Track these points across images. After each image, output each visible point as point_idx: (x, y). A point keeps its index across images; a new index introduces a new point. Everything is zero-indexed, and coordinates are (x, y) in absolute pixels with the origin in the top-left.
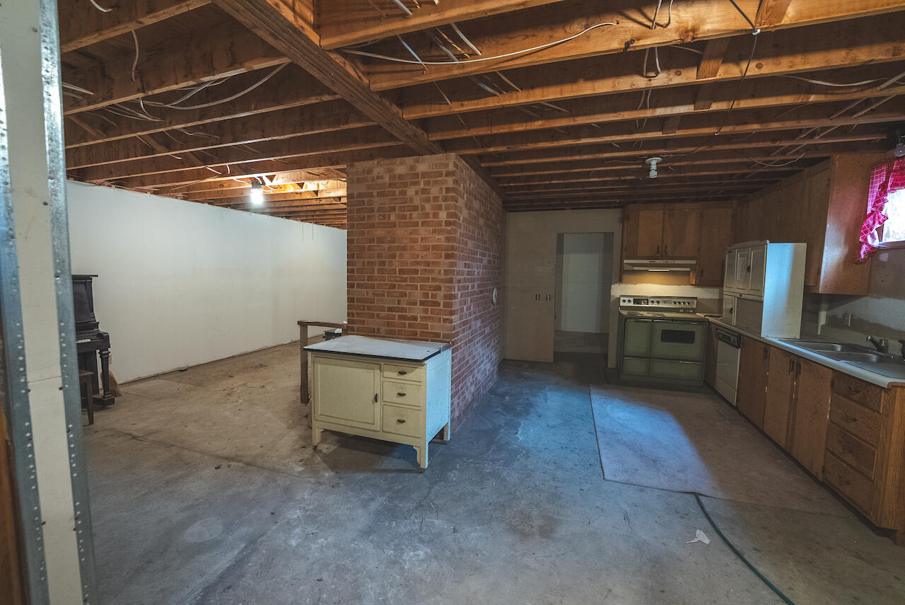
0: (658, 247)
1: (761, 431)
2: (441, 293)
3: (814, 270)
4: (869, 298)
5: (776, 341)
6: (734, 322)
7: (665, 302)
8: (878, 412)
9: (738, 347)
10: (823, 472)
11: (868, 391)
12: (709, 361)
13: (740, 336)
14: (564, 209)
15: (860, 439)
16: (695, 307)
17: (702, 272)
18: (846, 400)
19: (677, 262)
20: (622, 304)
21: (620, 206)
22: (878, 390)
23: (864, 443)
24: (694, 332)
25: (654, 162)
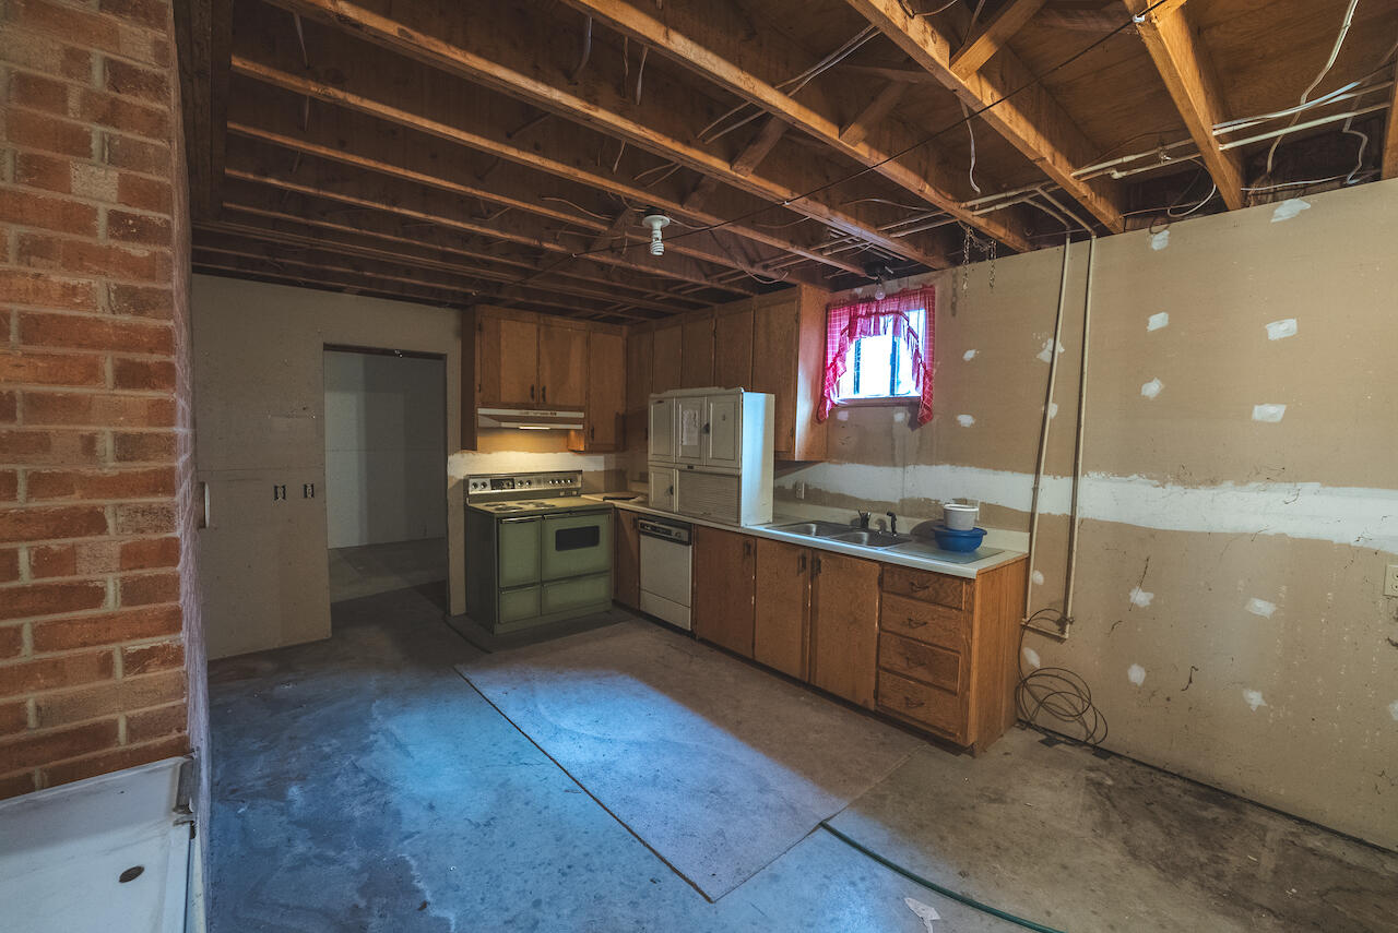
0: (532, 389)
1: (752, 662)
2: (112, 542)
3: (785, 430)
4: (826, 464)
5: (762, 529)
6: (676, 507)
7: (539, 482)
8: (961, 609)
9: (687, 544)
10: (876, 697)
11: (941, 585)
12: (625, 571)
13: (688, 526)
14: (339, 290)
15: (936, 646)
16: (580, 486)
17: (593, 431)
18: (904, 600)
19: (560, 414)
20: (473, 491)
21: (463, 306)
22: (958, 582)
23: (940, 650)
24: (597, 527)
25: (658, 224)
